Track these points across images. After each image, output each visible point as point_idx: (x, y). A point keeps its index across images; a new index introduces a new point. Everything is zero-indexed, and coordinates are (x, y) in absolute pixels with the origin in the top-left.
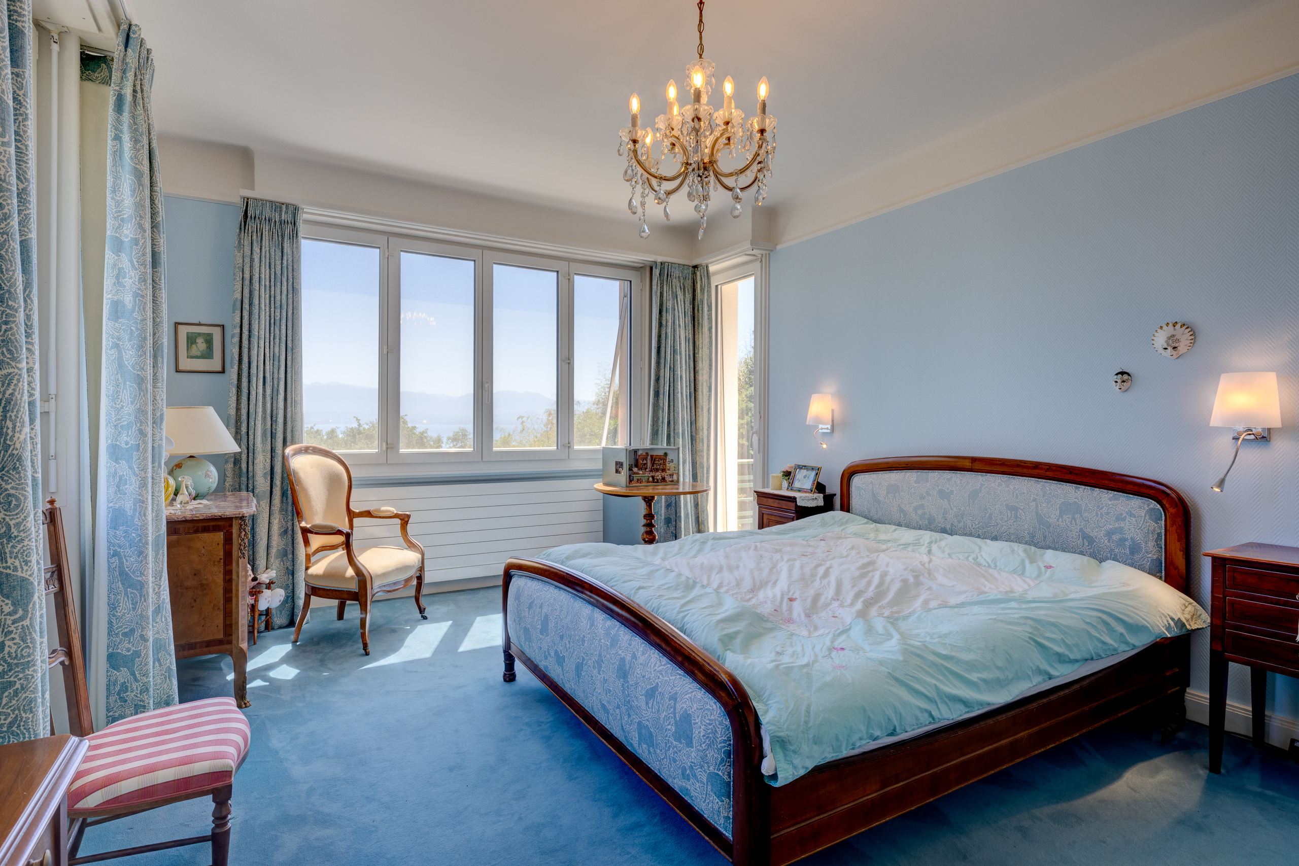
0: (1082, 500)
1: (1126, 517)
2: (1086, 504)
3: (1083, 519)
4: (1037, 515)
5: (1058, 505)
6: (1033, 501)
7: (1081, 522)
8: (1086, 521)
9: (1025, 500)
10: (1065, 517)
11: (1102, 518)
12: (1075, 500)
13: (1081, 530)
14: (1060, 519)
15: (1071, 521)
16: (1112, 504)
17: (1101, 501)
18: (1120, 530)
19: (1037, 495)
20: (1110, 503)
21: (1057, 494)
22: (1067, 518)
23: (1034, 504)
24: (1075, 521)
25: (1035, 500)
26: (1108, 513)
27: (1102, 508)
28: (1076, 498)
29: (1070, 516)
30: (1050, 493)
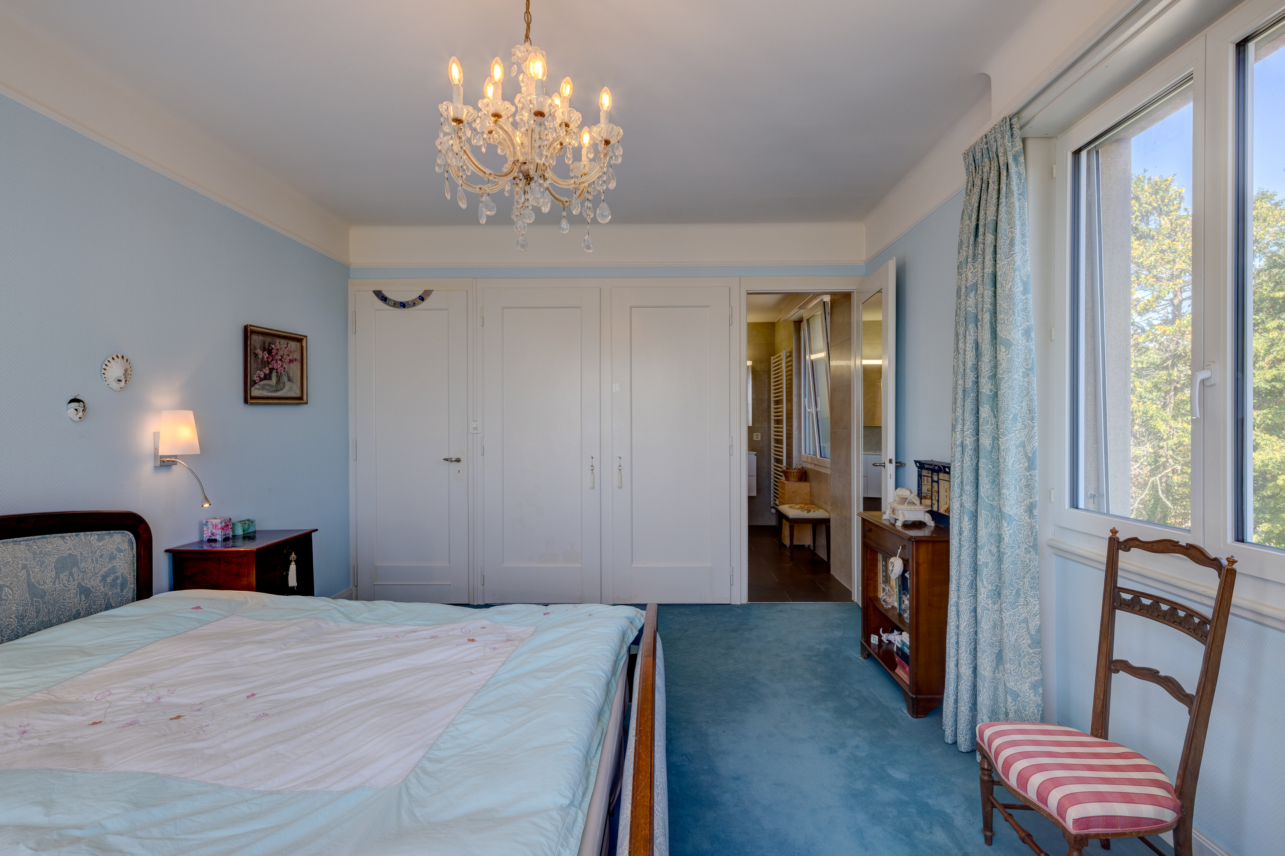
0: (75, 549)
1: (116, 554)
2: (81, 553)
3: (80, 571)
4: (29, 586)
5: (53, 564)
6: (23, 569)
7: (79, 576)
8: (83, 572)
9: (11, 571)
10: (62, 576)
11: (97, 563)
12: (69, 552)
13: (79, 585)
14: (57, 581)
15: (69, 578)
16: (103, 545)
17: (92, 545)
18: (113, 570)
19: (26, 560)
20: (100, 544)
21: (49, 551)
22: (64, 576)
23: (24, 572)
24: (73, 577)
25: (24, 567)
26: (101, 556)
27: (96, 552)
28: (69, 550)
29: (67, 573)
30: (41, 552)
